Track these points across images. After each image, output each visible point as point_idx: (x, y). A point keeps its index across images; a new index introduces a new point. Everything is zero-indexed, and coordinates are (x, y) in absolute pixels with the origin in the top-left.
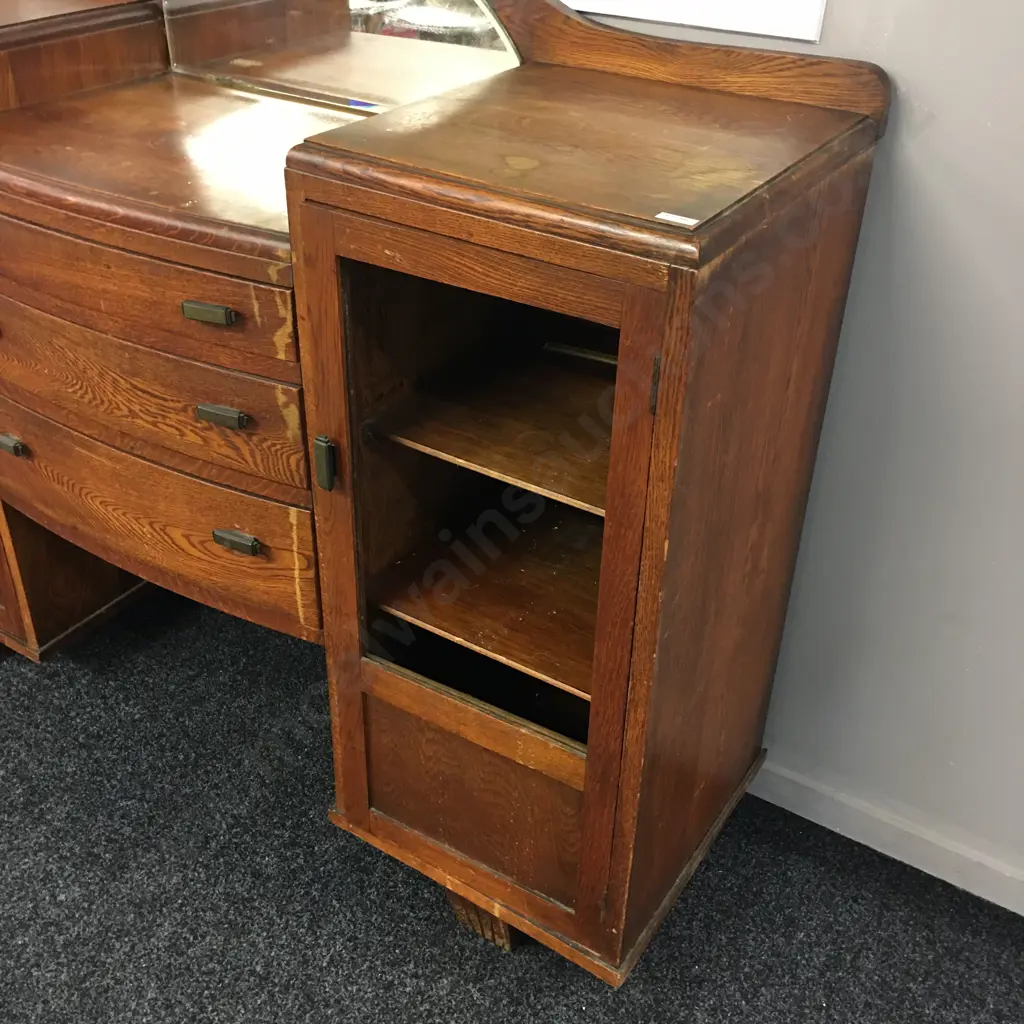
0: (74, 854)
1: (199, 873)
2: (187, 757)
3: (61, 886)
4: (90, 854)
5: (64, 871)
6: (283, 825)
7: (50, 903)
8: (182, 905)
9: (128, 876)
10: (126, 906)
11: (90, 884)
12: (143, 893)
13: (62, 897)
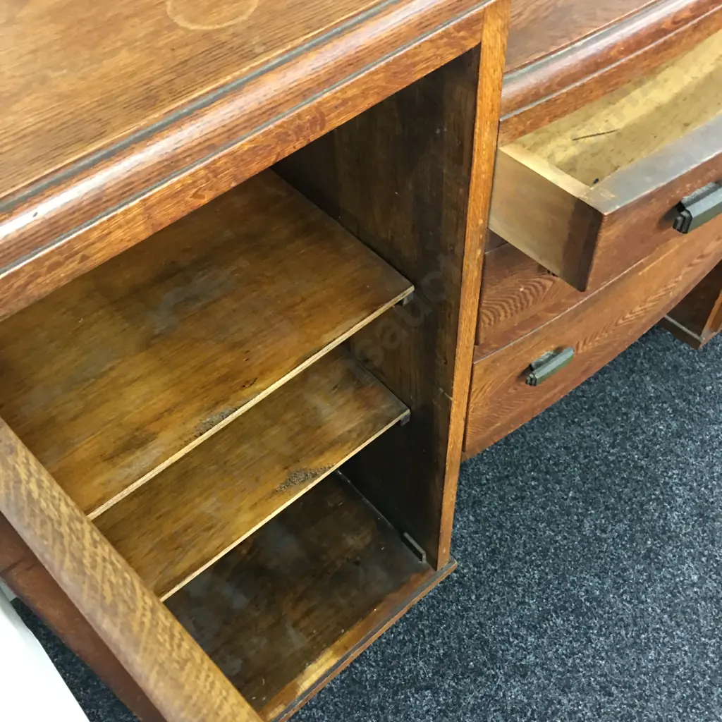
0: (644, 570)
1: (674, 474)
2: (534, 479)
3: (682, 579)
4: (646, 556)
5: (665, 577)
6: (626, 414)
7: (701, 588)
8: (706, 487)
9: (673, 526)
10: (706, 528)
11: (680, 556)
12: (692, 516)
13: (695, 578)
